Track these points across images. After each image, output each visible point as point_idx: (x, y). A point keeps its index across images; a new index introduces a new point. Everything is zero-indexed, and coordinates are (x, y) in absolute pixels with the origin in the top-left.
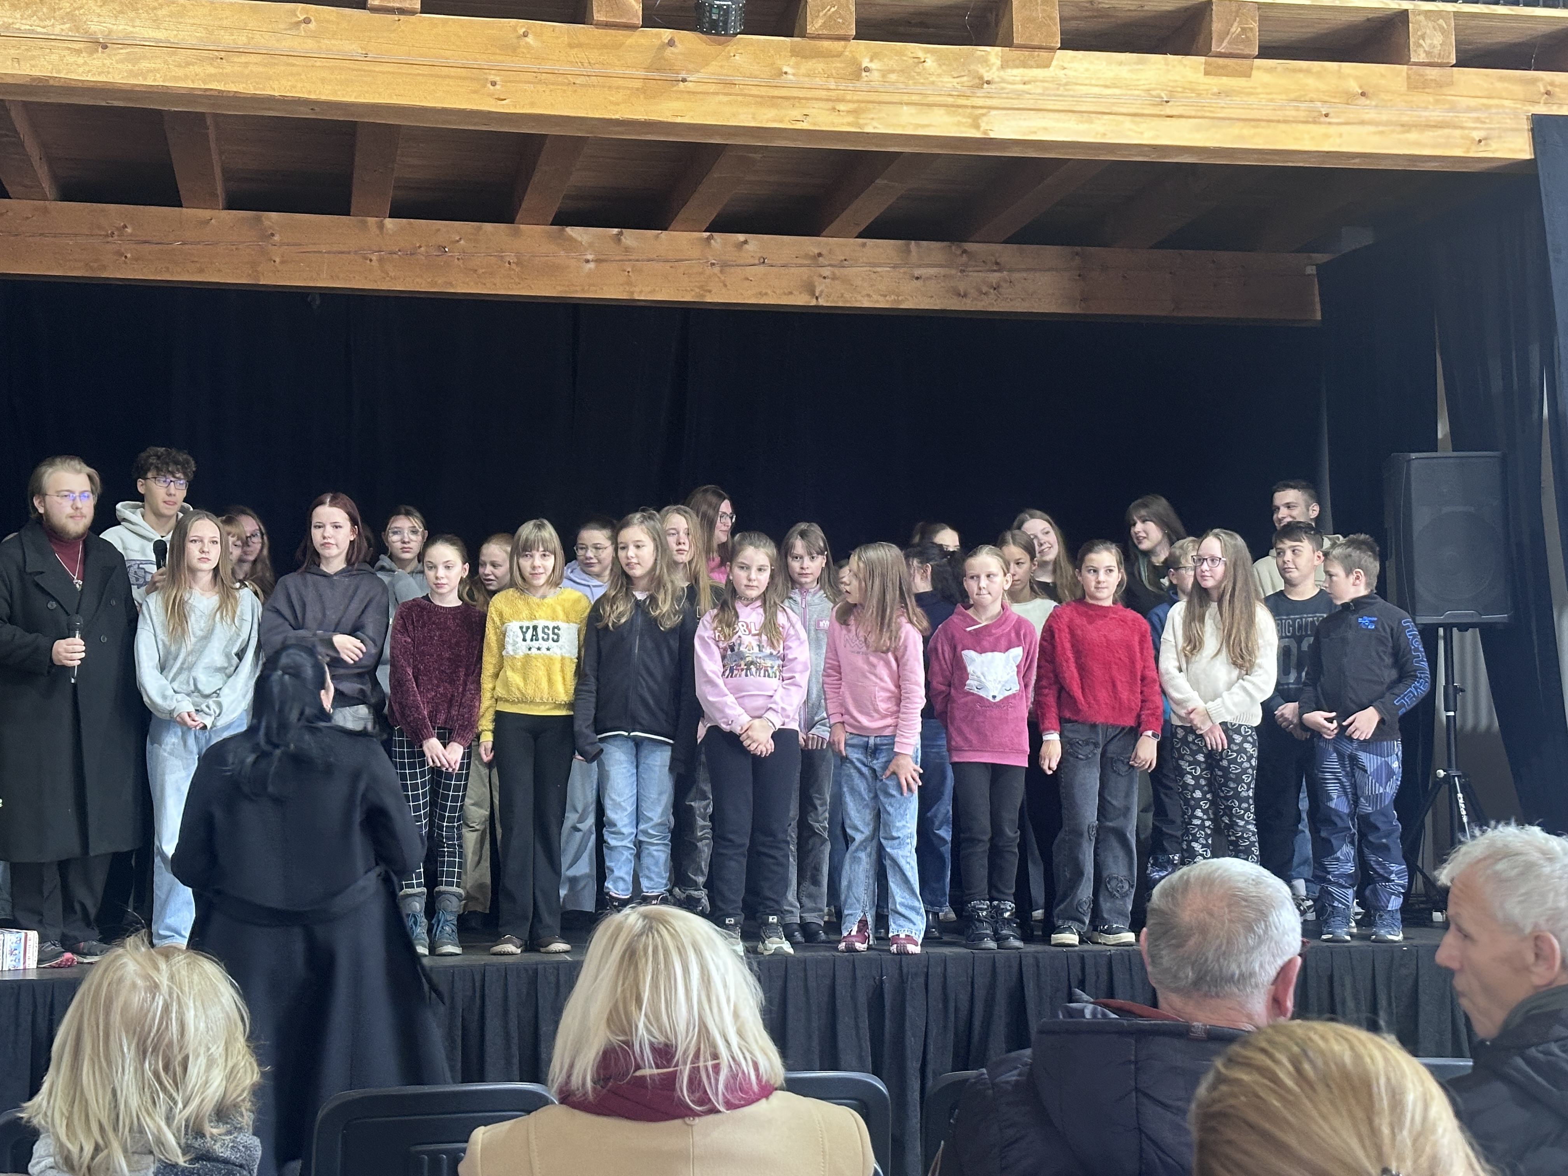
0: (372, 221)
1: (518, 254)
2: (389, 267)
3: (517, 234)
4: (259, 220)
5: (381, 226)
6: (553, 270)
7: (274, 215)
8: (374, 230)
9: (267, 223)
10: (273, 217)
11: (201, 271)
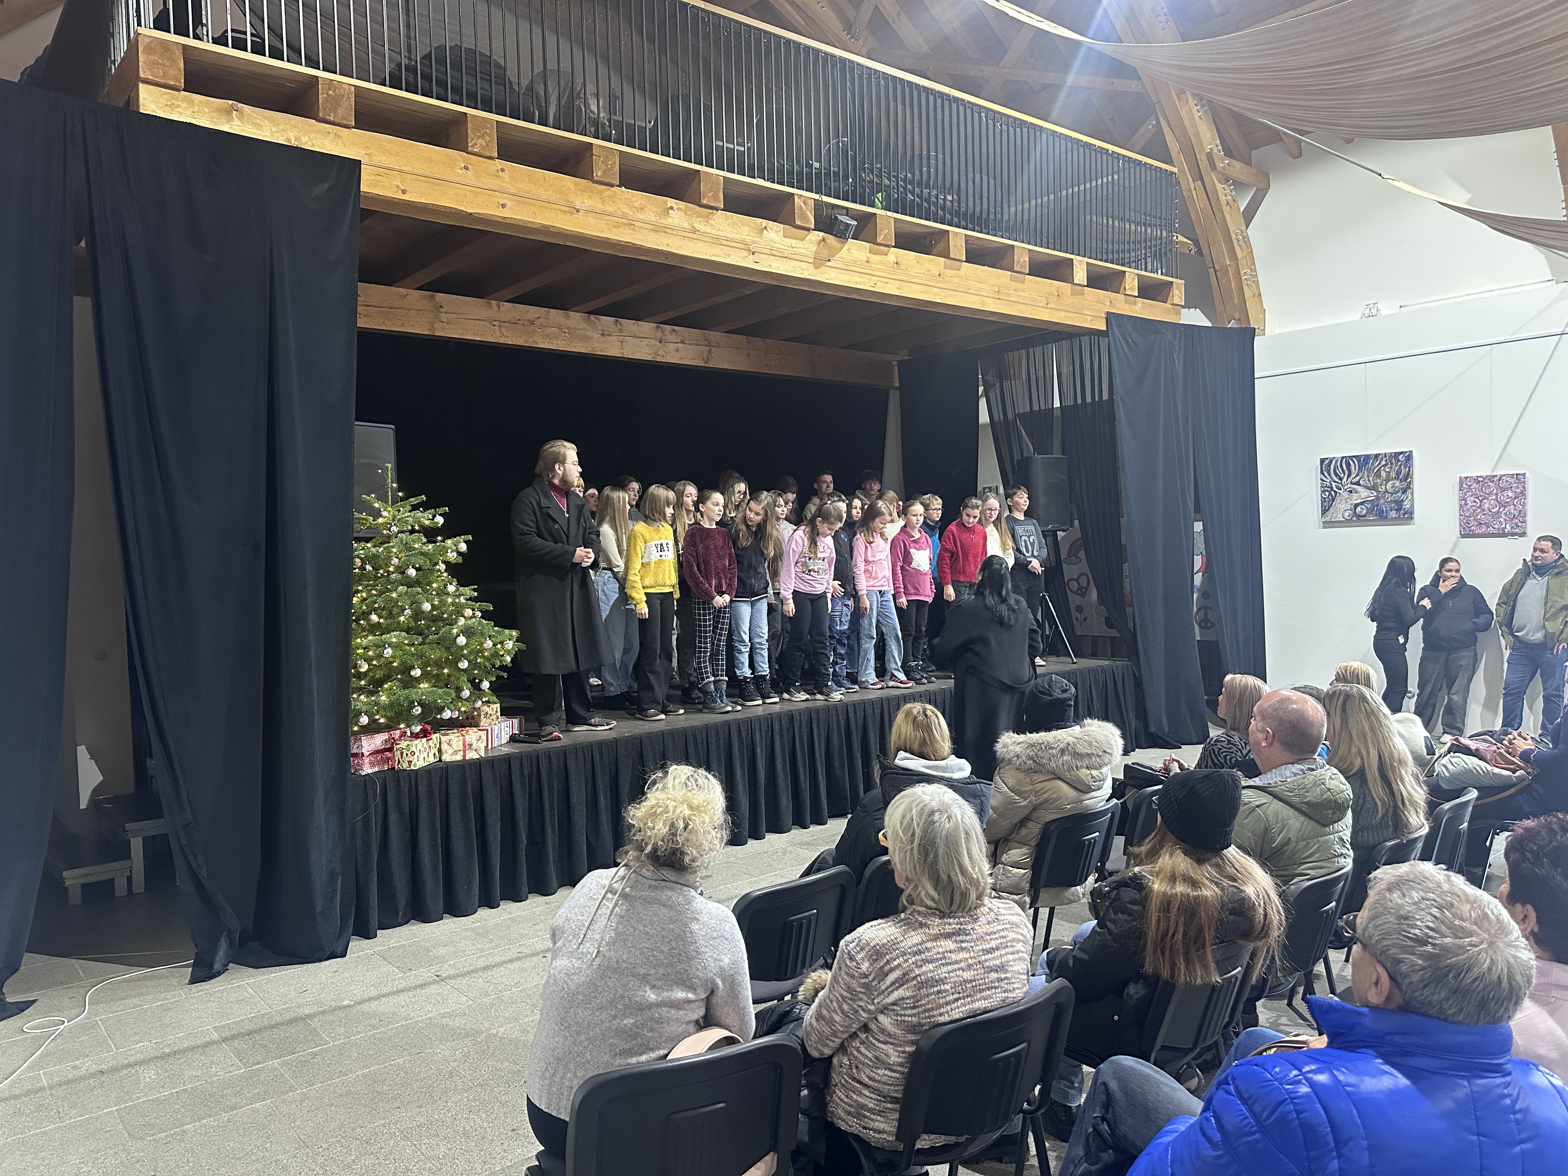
0: (494, 303)
1: (569, 328)
2: (504, 330)
3: (568, 317)
4: (433, 296)
5: (499, 306)
6: (587, 339)
7: (440, 294)
8: (496, 308)
9: (438, 299)
10: (441, 297)
11: (403, 325)
